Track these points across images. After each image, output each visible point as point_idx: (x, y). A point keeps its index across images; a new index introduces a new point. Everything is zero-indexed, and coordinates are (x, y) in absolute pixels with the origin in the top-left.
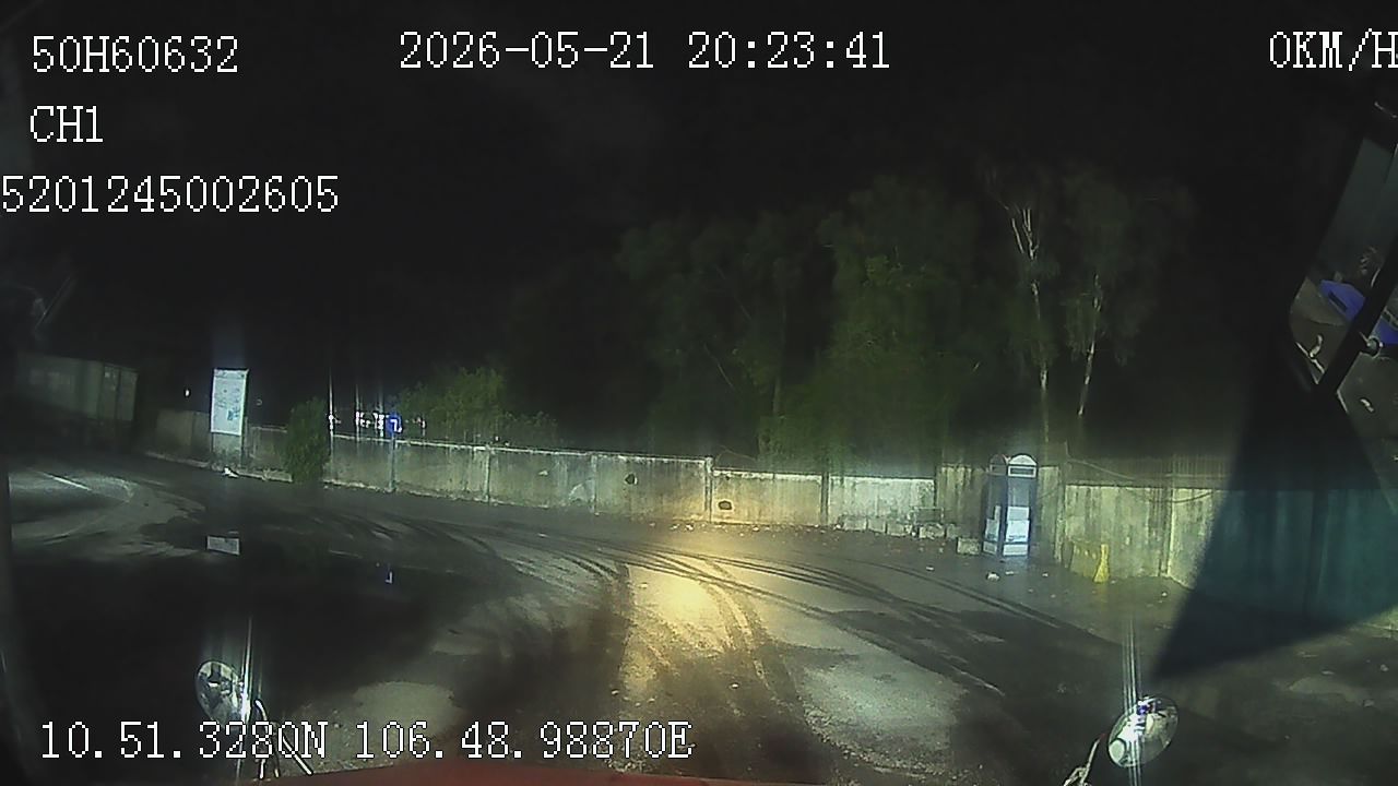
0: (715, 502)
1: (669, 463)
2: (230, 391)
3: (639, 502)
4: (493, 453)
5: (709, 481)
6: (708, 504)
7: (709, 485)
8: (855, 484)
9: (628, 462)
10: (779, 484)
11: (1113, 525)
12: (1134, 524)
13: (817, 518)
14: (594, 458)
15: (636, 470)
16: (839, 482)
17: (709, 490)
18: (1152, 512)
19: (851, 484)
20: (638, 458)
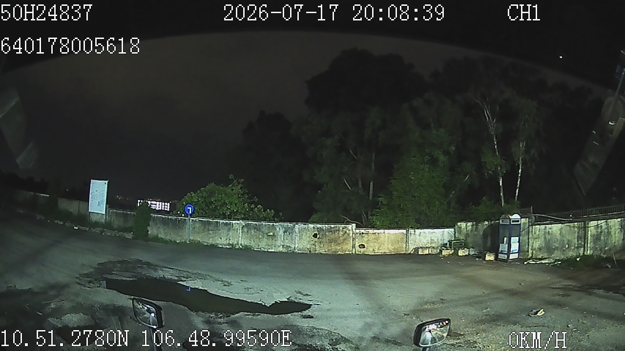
0: (357, 245)
1: (334, 228)
2: (99, 190)
3: (320, 247)
4: (244, 224)
5: (354, 235)
6: (354, 246)
7: (354, 237)
8: (420, 233)
9: (314, 227)
10: (387, 235)
11: (559, 240)
12: (569, 239)
13: (404, 249)
14: (296, 225)
15: (318, 231)
16: (413, 232)
17: (354, 239)
18: (578, 232)
19: (419, 233)
20: (319, 226)
